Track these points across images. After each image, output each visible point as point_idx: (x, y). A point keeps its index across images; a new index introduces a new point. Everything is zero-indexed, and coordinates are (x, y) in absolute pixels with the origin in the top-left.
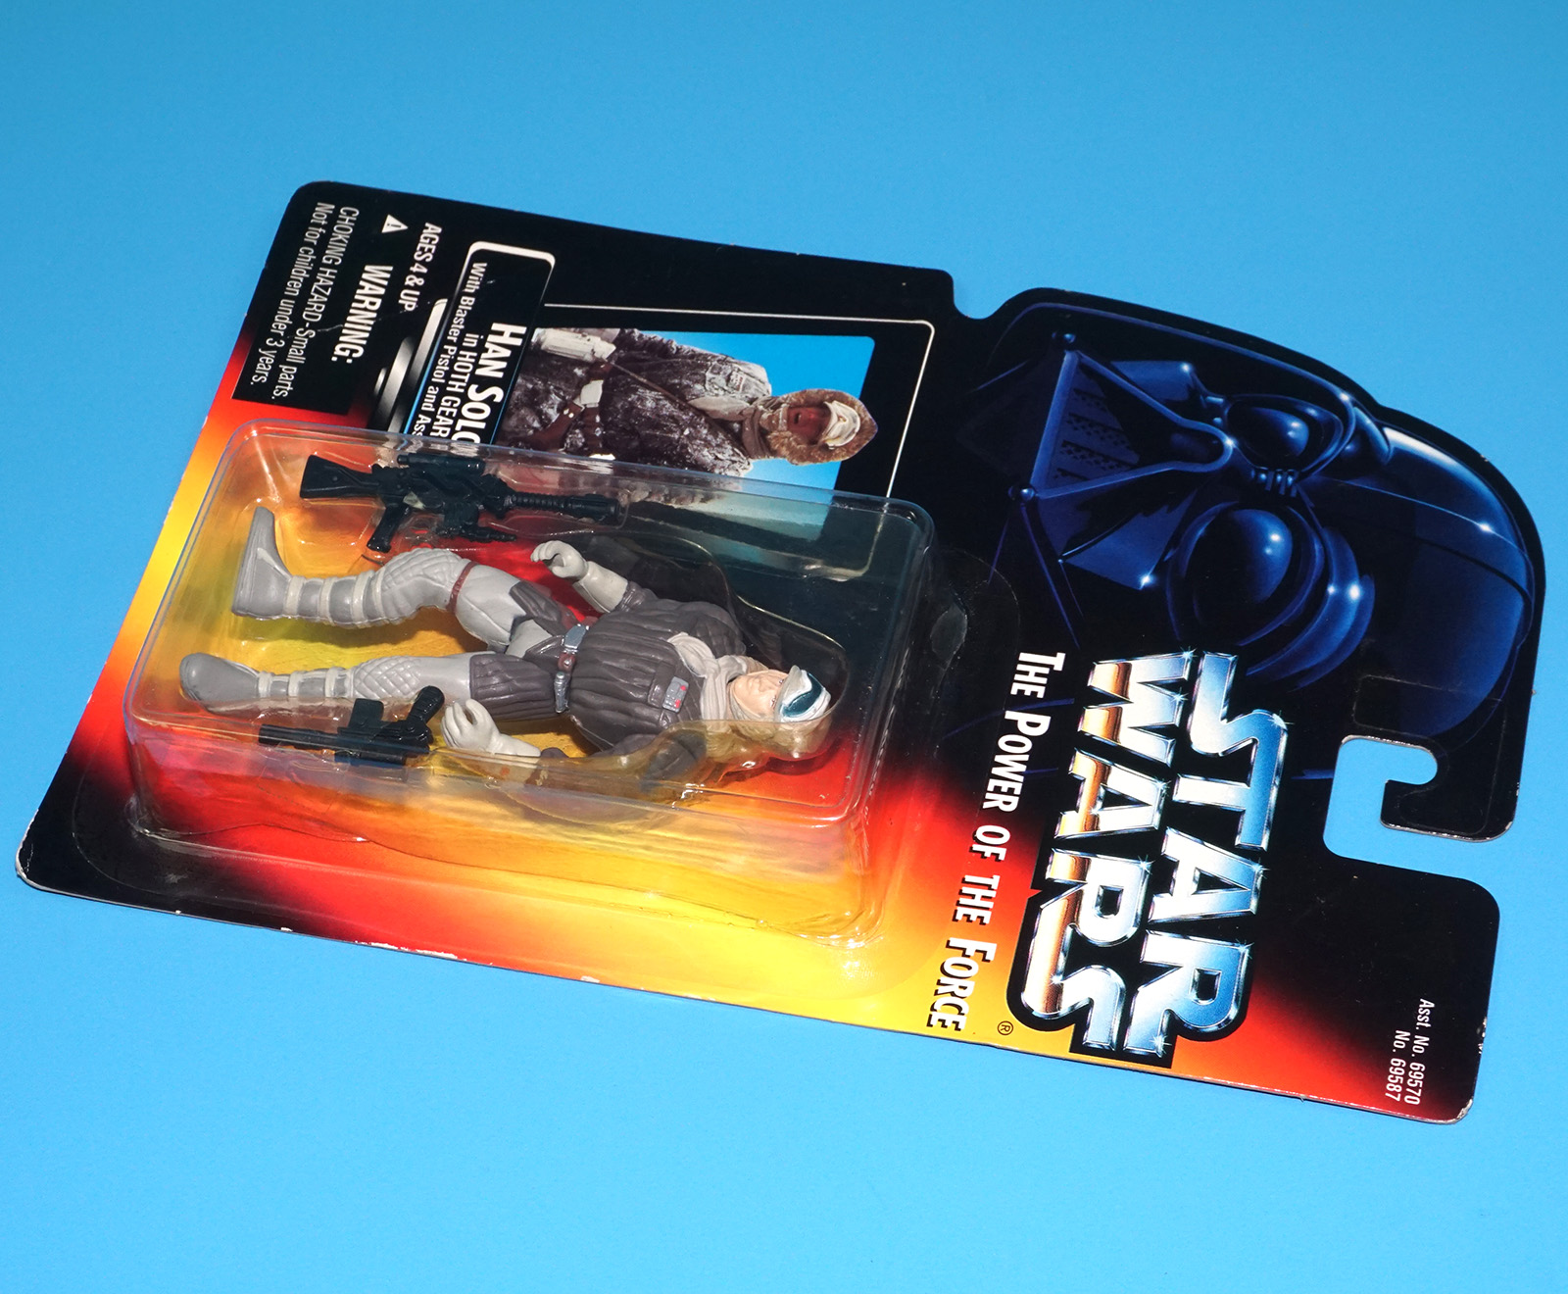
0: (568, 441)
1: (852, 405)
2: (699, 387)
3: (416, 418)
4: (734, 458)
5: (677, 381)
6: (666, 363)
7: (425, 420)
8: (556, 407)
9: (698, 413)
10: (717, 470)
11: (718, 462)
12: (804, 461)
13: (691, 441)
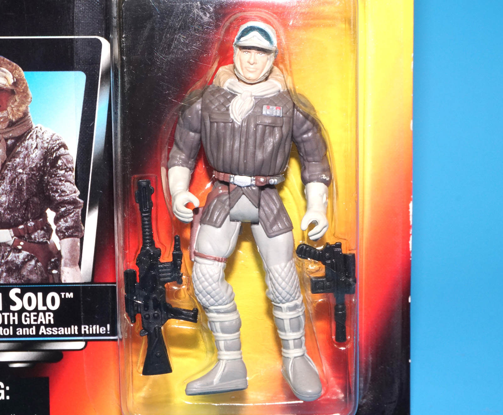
0: (41, 240)
3: (43, 335)
4: (34, 137)
7: (42, 330)
8: (17, 255)
9: (5, 167)
10: (46, 145)
11: (39, 146)
12: (28, 94)
13: (26, 167)
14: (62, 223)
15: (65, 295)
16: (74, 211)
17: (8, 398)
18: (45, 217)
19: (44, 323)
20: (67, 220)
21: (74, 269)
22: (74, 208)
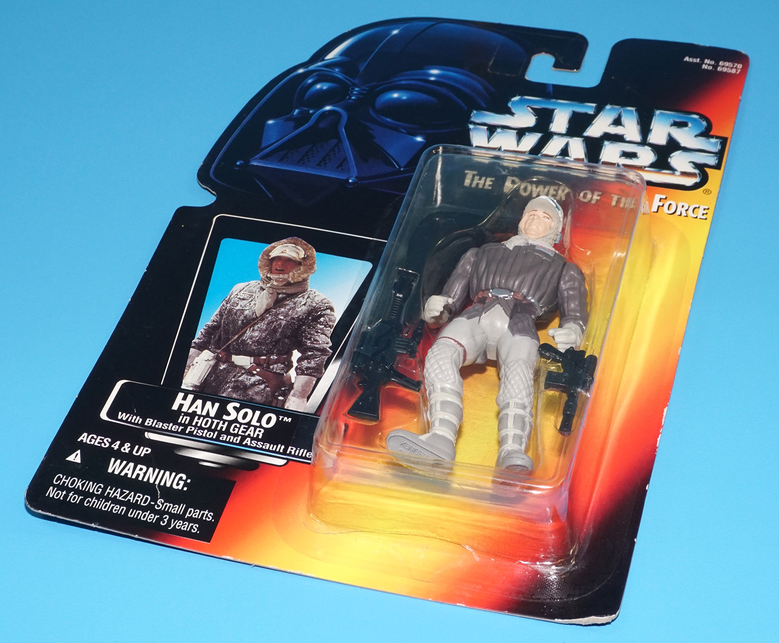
0: (279, 371)
1: (274, 247)
2: (246, 312)
3: (246, 445)
4: (306, 297)
5: (240, 322)
6: (224, 327)
7: (248, 441)
8: (249, 377)
9: (267, 312)
10: (314, 305)
11: (307, 304)
12: (313, 268)
13: (289, 316)
14: (305, 364)
15: (283, 419)
16: (320, 357)
17: (185, 489)
18: (291, 355)
19: (252, 435)
20: (311, 362)
21: (301, 400)
22: (321, 355)
